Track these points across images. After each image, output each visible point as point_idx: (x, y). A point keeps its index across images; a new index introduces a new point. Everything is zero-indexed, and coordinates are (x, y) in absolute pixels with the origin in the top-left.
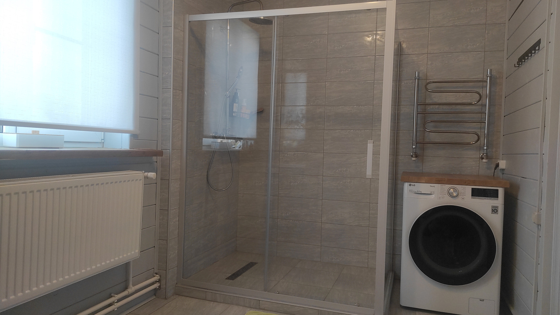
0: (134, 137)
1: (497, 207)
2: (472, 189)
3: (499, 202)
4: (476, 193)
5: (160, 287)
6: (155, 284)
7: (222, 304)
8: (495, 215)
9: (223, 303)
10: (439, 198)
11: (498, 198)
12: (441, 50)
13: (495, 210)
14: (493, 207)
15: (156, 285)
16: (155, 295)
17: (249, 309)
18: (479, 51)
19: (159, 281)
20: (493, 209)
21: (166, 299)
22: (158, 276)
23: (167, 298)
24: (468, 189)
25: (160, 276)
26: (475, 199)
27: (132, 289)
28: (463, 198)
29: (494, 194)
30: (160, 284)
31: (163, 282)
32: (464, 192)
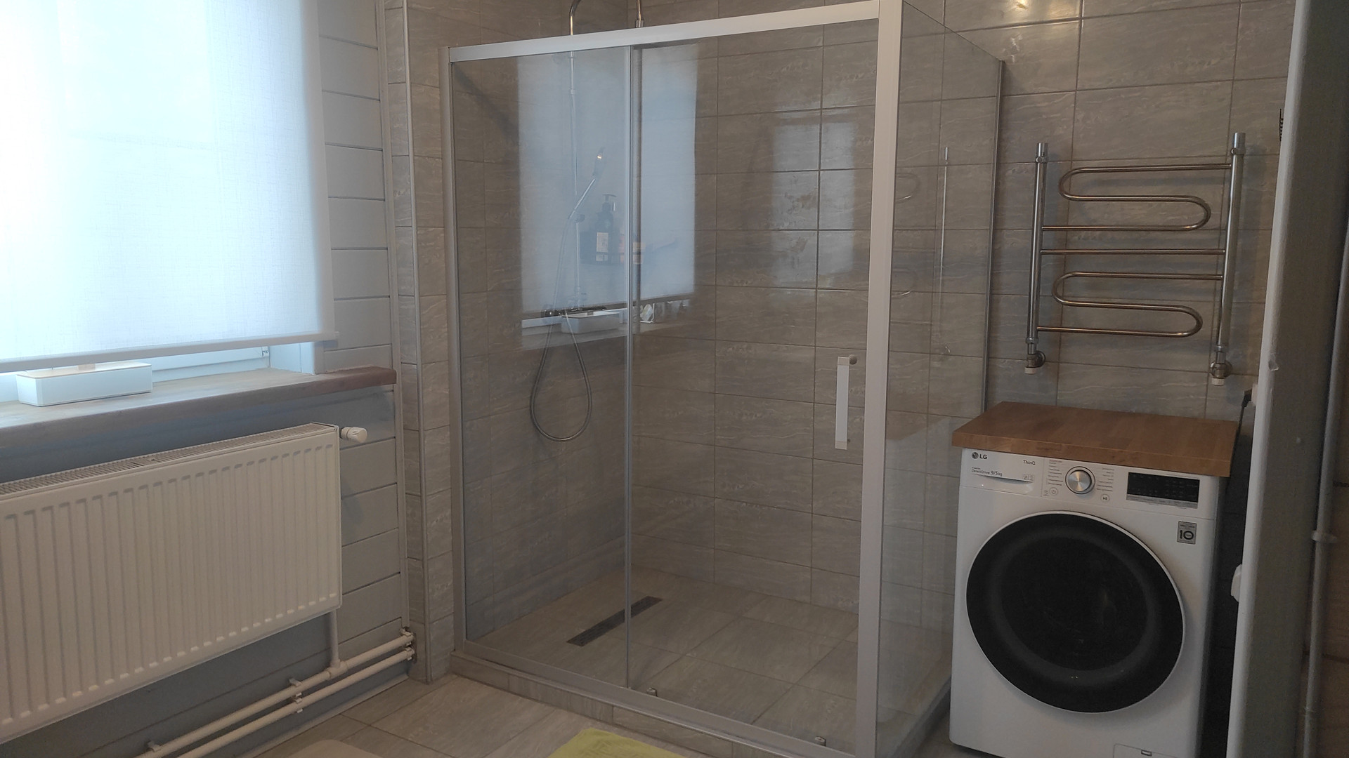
0: (324, 346)
1: (1193, 526)
2: (1130, 474)
3: (1202, 514)
4: (1140, 486)
5: (414, 656)
6: (403, 650)
7: (539, 704)
8: (1186, 546)
9: (541, 702)
10: (1043, 493)
11: (1197, 501)
12: (1111, 80)
13: (1187, 534)
14: (1182, 524)
15: (407, 654)
16: (407, 672)
17: (590, 724)
18: (1217, 81)
19: (412, 645)
20: (1181, 531)
21: (427, 682)
22: (408, 634)
23: (429, 680)
24: (1119, 475)
25: (415, 635)
26: (1137, 500)
27: (339, 667)
28: (1105, 496)
29: (1186, 492)
30: (416, 651)
31: (421, 647)
32: (1108, 481)
